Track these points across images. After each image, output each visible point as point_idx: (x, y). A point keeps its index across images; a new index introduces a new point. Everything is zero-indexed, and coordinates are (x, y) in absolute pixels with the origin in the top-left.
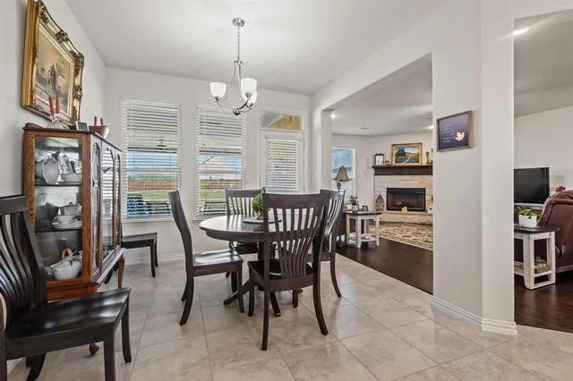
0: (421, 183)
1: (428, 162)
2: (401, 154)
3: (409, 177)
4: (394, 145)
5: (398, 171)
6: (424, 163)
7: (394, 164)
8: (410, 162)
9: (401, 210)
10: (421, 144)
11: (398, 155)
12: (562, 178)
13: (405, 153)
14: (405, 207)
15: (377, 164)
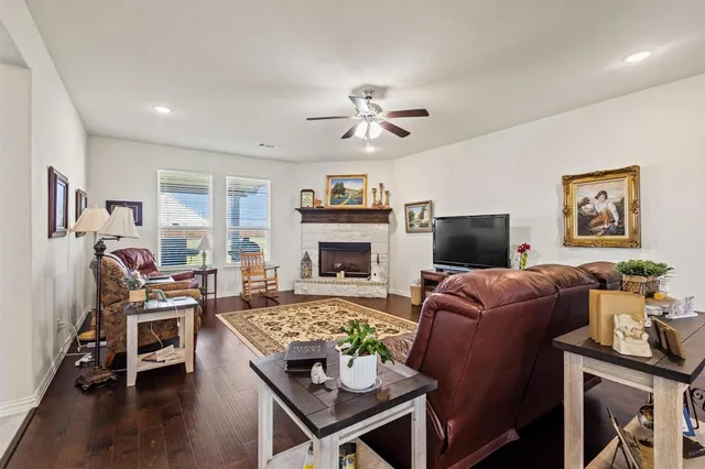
0: (363, 236)
1: (374, 205)
2: (339, 191)
3: (348, 226)
4: (329, 177)
5: (332, 216)
6: (370, 205)
7: (330, 206)
8: (351, 202)
9: (335, 276)
10: (365, 176)
11: (335, 192)
12: (526, 230)
13: (344, 189)
14: (343, 272)
15: (304, 206)
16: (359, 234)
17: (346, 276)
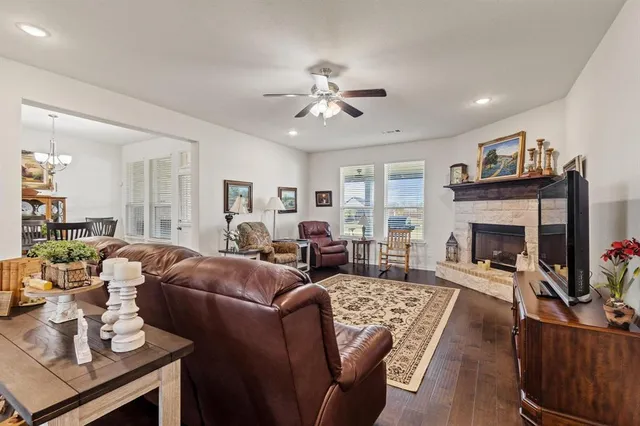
0: (518, 216)
2: (491, 159)
4: (481, 145)
6: (524, 174)
7: (480, 180)
8: (502, 172)
10: (524, 134)
11: (487, 162)
13: (496, 157)
14: (488, 262)
15: (455, 181)
16: (509, 213)
17: (493, 266)
